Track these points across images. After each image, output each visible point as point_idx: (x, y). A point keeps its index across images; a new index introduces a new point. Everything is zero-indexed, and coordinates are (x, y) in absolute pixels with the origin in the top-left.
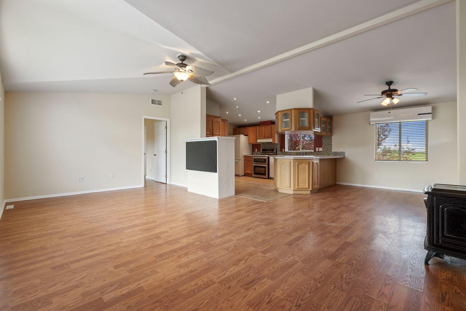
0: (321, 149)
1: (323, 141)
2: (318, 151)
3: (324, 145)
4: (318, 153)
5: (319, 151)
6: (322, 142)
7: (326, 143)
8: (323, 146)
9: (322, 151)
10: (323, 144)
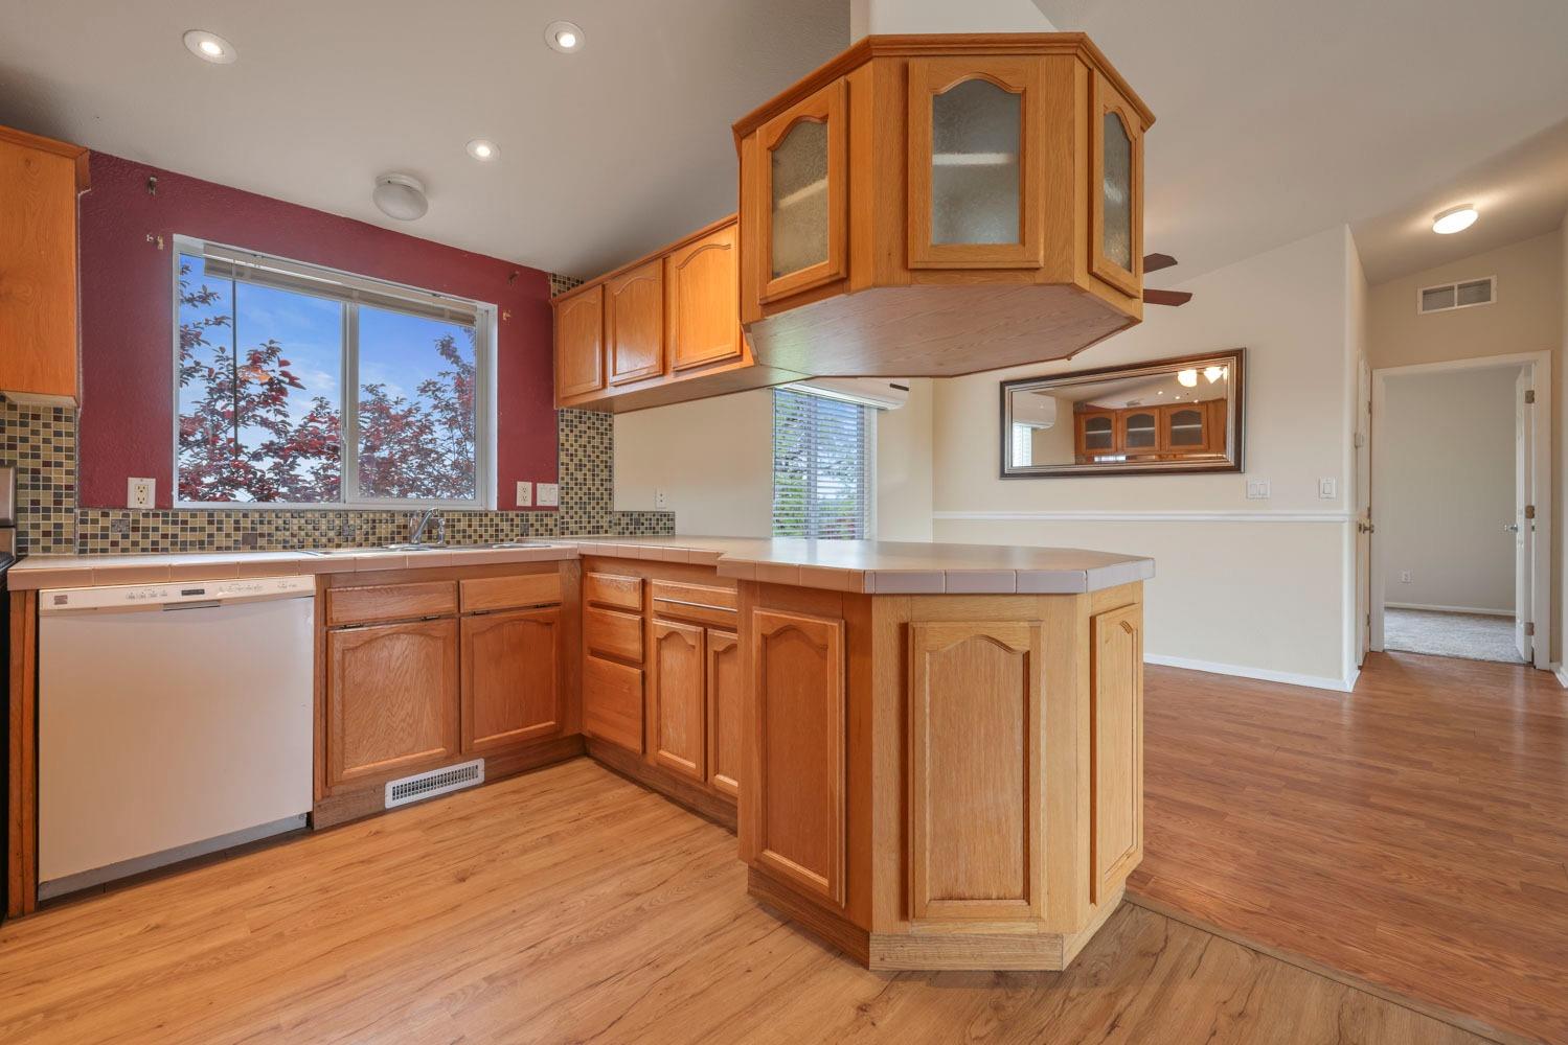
0: (549, 494)
1: (562, 438)
2: (529, 503)
3: (572, 467)
4: (532, 519)
5: (539, 503)
6: (555, 447)
7: (580, 453)
8: (562, 471)
9: (556, 509)
10: (563, 458)
